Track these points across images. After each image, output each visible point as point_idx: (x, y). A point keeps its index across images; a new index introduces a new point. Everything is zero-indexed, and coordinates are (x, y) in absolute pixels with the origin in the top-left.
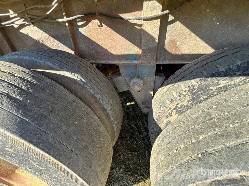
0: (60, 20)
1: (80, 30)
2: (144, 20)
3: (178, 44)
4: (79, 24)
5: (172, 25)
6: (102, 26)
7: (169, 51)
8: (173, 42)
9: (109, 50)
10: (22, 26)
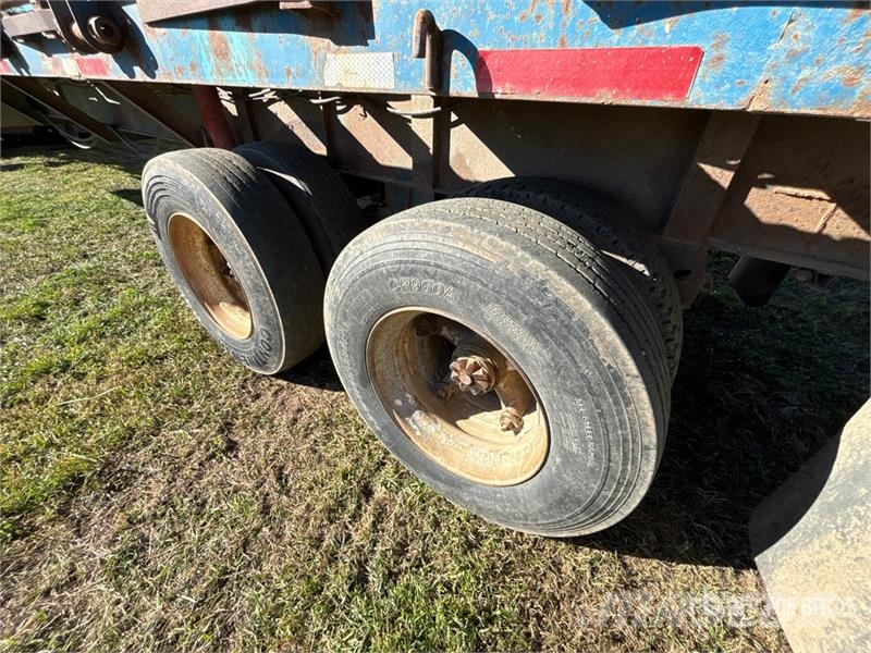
0: (314, 101)
1: (339, 117)
2: (414, 116)
3: (468, 161)
4: (339, 108)
5: (456, 129)
6: (366, 116)
7: (457, 172)
8: (460, 156)
9: (375, 156)
10: (272, 101)
